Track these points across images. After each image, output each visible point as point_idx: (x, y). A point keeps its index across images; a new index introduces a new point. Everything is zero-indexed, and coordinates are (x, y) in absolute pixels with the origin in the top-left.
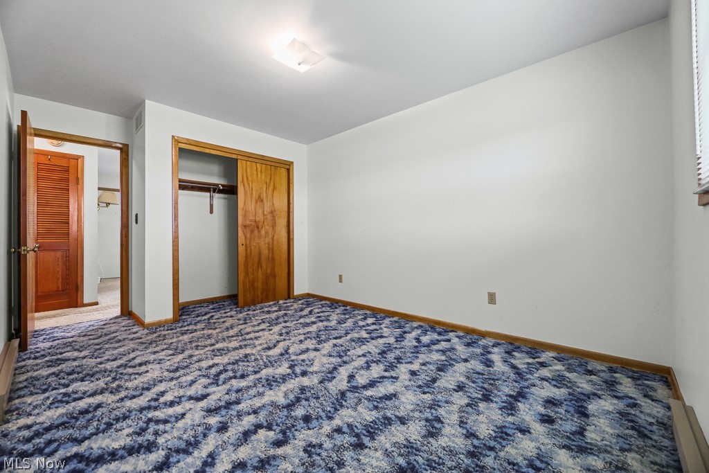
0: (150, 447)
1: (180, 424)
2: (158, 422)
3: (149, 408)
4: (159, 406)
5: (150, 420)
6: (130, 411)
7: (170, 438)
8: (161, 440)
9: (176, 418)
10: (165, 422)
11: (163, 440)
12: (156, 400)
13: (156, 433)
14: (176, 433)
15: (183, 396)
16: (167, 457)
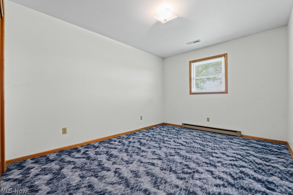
0: (242, 172)
1: (228, 170)
2: (232, 177)
3: (230, 184)
4: (226, 181)
5: (234, 179)
6: (238, 188)
7: (235, 170)
8: (238, 171)
9: (226, 173)
10: (230, 174)
11: (237, 171)
12: (224, 185)
13: (237, 174)
14: (232, 169)
15: (213, 177)
16: (240, 167)
